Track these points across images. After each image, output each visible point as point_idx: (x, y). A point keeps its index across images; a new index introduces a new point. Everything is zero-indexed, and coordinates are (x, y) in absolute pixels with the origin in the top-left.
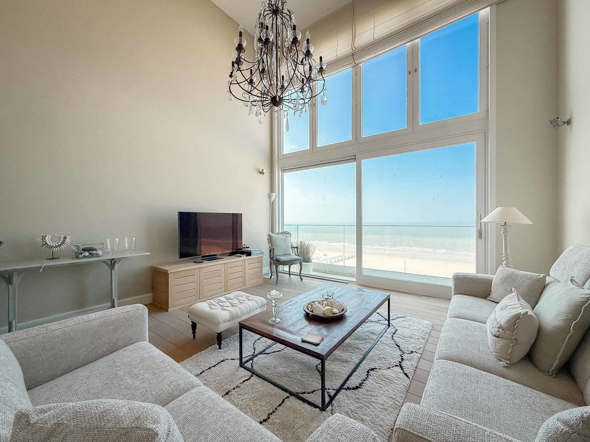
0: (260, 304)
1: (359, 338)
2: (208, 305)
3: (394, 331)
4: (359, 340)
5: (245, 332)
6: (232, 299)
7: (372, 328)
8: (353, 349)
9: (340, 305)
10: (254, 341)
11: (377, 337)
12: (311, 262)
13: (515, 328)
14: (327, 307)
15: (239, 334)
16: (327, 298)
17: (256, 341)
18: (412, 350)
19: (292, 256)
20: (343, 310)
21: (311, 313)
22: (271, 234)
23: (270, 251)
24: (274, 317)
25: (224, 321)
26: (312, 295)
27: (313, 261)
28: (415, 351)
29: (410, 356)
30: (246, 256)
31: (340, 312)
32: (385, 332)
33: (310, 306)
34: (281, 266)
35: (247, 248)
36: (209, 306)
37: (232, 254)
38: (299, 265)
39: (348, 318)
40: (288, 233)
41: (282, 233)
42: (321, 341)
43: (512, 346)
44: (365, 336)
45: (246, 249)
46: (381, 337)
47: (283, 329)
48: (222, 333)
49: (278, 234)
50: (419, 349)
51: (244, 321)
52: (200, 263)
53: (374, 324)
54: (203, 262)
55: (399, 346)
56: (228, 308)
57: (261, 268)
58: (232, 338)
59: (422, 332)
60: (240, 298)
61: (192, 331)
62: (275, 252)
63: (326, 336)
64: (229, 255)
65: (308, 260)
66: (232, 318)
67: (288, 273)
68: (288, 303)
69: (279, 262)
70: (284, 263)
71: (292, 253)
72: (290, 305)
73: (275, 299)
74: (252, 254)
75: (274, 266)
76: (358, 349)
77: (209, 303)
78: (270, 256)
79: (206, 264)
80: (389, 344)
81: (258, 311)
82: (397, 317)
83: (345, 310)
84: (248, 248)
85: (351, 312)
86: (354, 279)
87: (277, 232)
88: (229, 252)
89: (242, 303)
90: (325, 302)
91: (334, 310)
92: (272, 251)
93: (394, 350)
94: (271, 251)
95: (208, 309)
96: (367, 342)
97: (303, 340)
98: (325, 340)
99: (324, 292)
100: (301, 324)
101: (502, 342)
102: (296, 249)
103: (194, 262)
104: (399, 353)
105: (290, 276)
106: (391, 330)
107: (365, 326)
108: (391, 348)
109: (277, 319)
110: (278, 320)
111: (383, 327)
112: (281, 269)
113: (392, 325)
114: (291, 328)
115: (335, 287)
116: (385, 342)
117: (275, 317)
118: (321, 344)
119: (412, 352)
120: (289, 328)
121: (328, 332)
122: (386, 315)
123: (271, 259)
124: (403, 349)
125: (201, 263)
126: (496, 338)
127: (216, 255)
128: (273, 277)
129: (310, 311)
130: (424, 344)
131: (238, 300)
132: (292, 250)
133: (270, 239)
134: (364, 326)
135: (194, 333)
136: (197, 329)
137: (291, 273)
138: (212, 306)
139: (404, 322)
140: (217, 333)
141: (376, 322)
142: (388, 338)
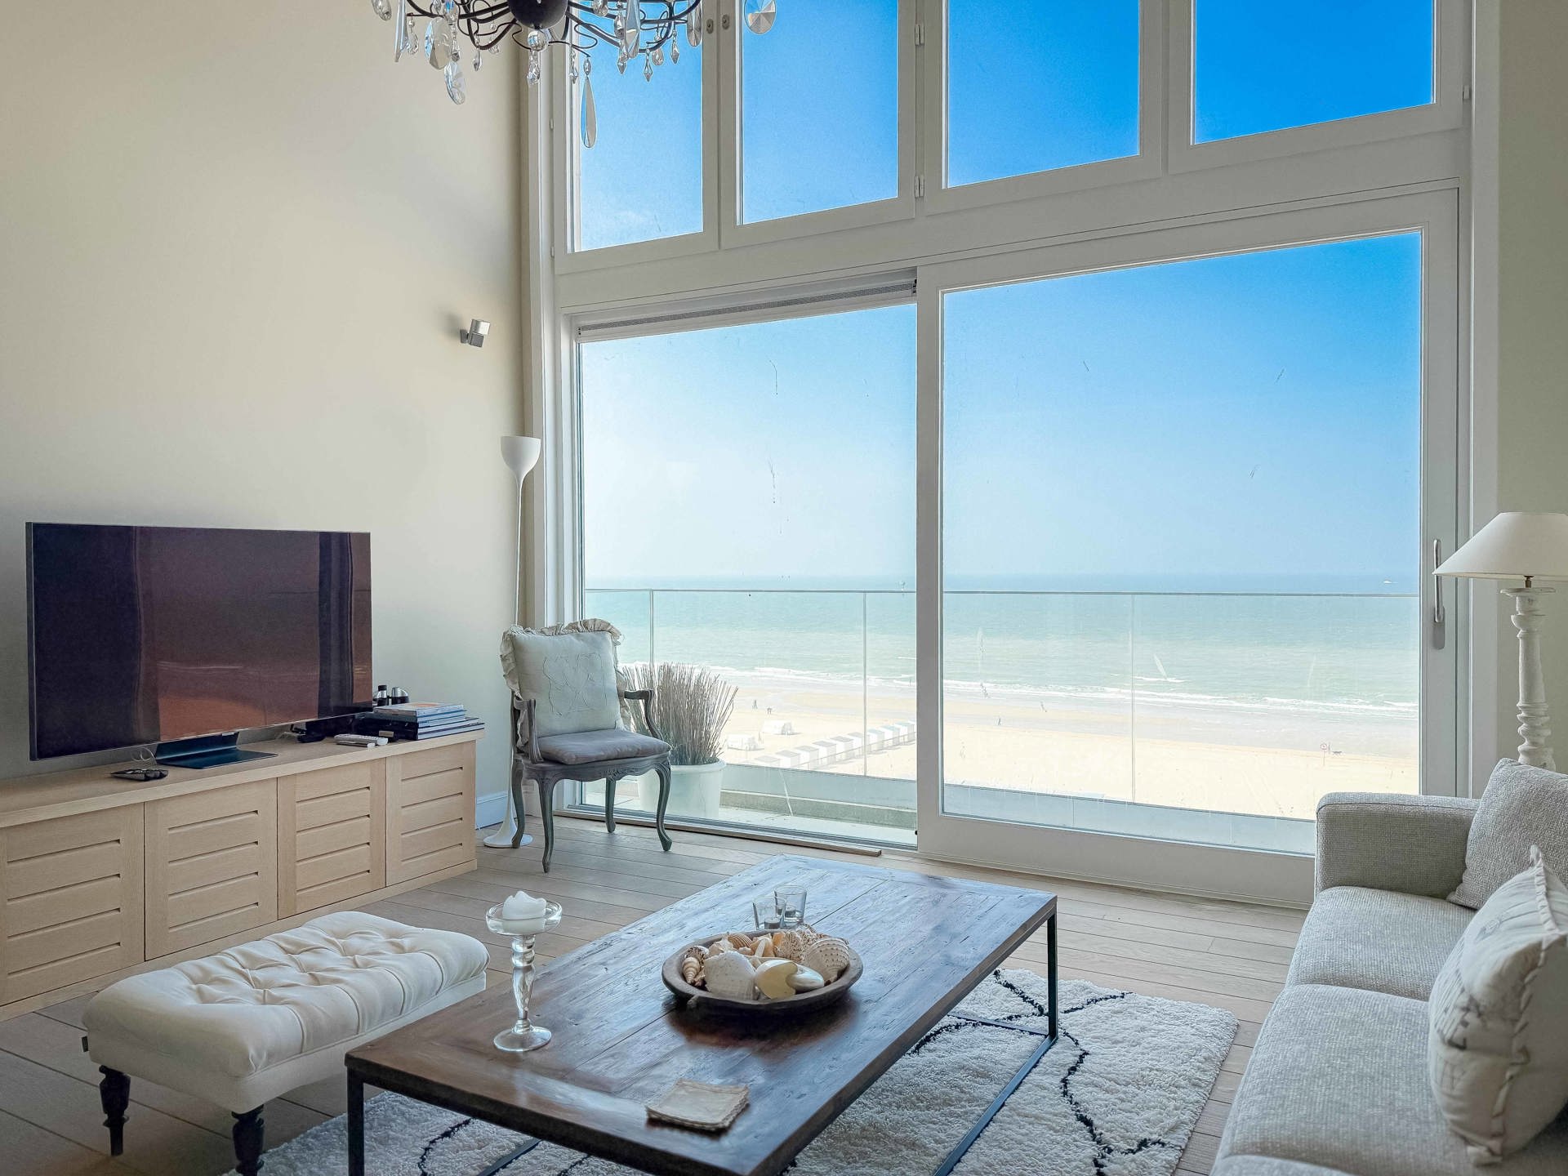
0: (456, 966)
1: (918, 1099)
2: (186, 982)
3: (1071, 1060)
4: (918, 1107)
5: (378, 1100)
6: (311, 949)
7: (976, 1052)
8: (891, 1150)
9: (830, 950)
10: (427, 1144)
11: (996, 1088)
12: (714, 760)
13: (1522, 1006)
14: (772, 963)
15: (346, 1115)
16: (776, 921)
17: (433, 1142)
18: (1143, 1136)
19: (623, 734)
20: (842, 973)
21: (698, 993)
22: (518, 632)
23: (516, 713)
24: (520, 1022)
25: (275, 1056)
26: (707, 910)
27: (726, 756)
28: (1155, 1137)
29: (1133, 1160)
30: (391, 740)
31: (828, 983)
32: (1035, 1066)
33: (693, 961)
34: (567, 783)
35: (395, 701)
36: (194, 986)
37: (315, 733)
38: (652, 775)
39: (864, 1007)
40: (603, 628)
41: (573, 626)
42: (738, 1114)
43: (1511, 1078)
44: (947, 1090)
45: (390, 707)
46: (1017, 1088)
47: (565, 1074)
48: (260, 1116)
49: (556, 630)
50: (1173, 1129)
51: (372, 1046)
52: (147, 779)
53: (987, 1035)
54: (162, 776)
55: (1088, 1123)
56: (289, 994)
57: (467, 793)
58: (315, 1137)
59: (1191, 1057)
60: (355, 942)
61: (106, 1117)
62: (540, 716)
63: (760, 1093)
64: (302, 740)
65: (697, 752)
66: (314, 1037)
67: (604, 815)
68: (591, 953)
69: (562, 764)
70: (583, 770)
71: (621, 723)
72: (603, 964)
73: (525, 937)
74: (419, 731)
75: (536, 784)
76: (913, 1145)
77: (197, 973)
78: (515, 738)
79: (180, 783)
80: (1048, 1116)
81: (447, 999)
82: (1090, 997)
83: (851, 973)
84: (404, 700)
85: (882, 980)
86: (908, 837)
87: (550, 621)
88: (301, 722)
89: (367, 965)
90: (765, 941)
91: (802, 971)
92: (523, 716)
93: (1069, 1140)
94: (521, 713)
95: (190, 1002)
96: (951, 1114)
97: (654, 1116)
98: (757, 1109)
99: (763, 896)
100: (647, 1047)
101: (1474, 1065)
102: (641, 702)
103: (120, 776)
104: (1091, 1150)
105: (611, 830)
106: (1061, 1054)
107: (950, 1045)
108: (1056, 1131)
109: (536, 1030)
110: (541, 1033)
111: (1028, 1043)
112: (567, 800)
113: (1066, 1034)
114: (600, 1068)
115: (818, 872)
116: (1029, 1110)
117: (525, 1019)
118: (738, 1129)
119: (1143, 1144)
120: (590, 1068)
121: (771, 1073)
122: (1039, 991)
123: (519, 751)
124: (1107, 1136)
125: (155, 778)
126: (1455, 1052)
127: (232, 739)
128: (526, 839)
129: (693, 984)
130: (1197, 1105)
131: (345, 951)
132: (623, 706)
133: (516, 658)
134: (943, 1046)
135: (116, 1123)
136: (130, 1104)
137: (616, 816)
138: (208, 989)
139: (1117, 1019)
140: (235, 1115)
141: (995, 1024)
142: (1044, 1093)
